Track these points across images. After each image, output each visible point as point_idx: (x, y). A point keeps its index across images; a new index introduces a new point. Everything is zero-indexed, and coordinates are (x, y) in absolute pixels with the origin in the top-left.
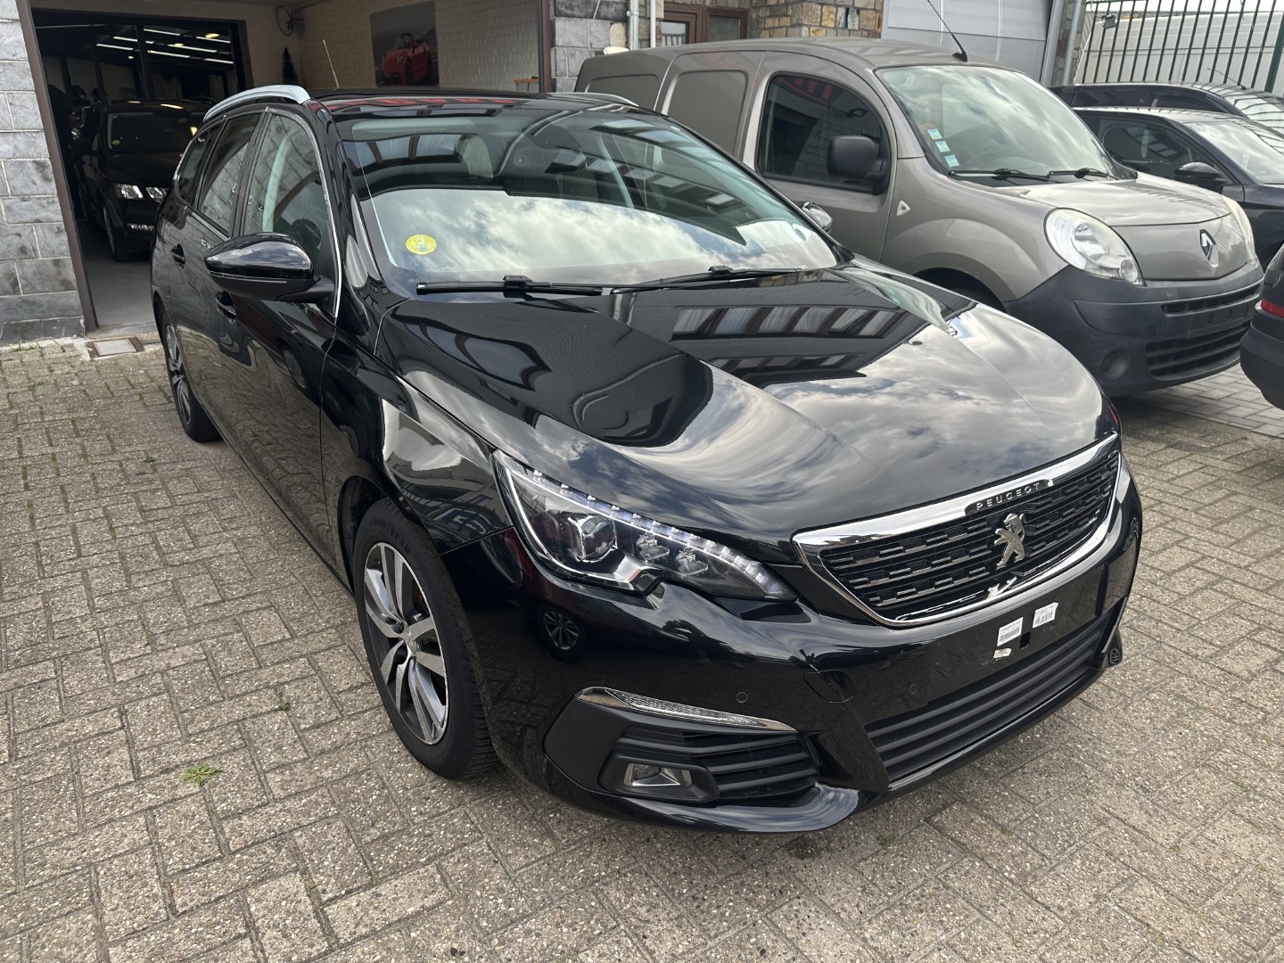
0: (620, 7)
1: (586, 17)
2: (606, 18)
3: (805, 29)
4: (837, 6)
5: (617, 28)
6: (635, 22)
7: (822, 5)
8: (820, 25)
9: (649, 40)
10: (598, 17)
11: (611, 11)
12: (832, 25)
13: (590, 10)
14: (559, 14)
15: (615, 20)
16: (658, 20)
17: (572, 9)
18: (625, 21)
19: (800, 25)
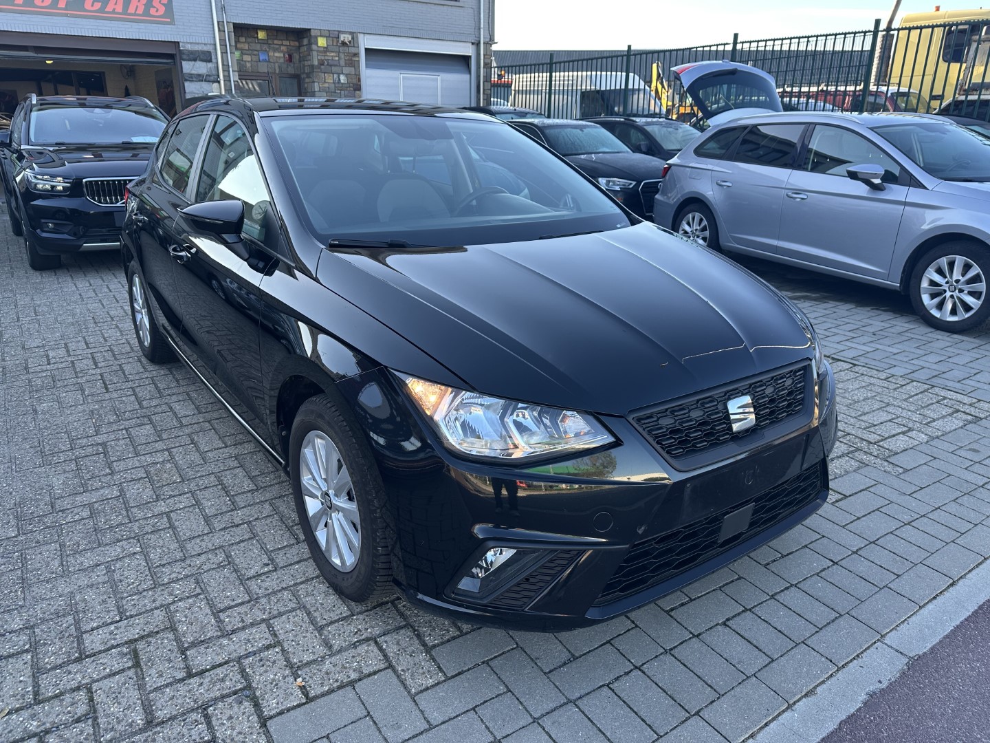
0: (216, 77)
1: (200, 81)
2: (209, 81)
3: (316, 84)
4: (333, 74)
5: (216, 85)
6: (222, 82)
7: (325, 73)
8: (325, 82)
9: (231, 90)
10: (205, 81)
11: (212, 78)
12: (332, 81)
13: (201, 78)
14: (186, 80)
15: (214, 82)
16: (234, 81)
17: (192, 78)
18: (219, 82)
19: (314, 82)
